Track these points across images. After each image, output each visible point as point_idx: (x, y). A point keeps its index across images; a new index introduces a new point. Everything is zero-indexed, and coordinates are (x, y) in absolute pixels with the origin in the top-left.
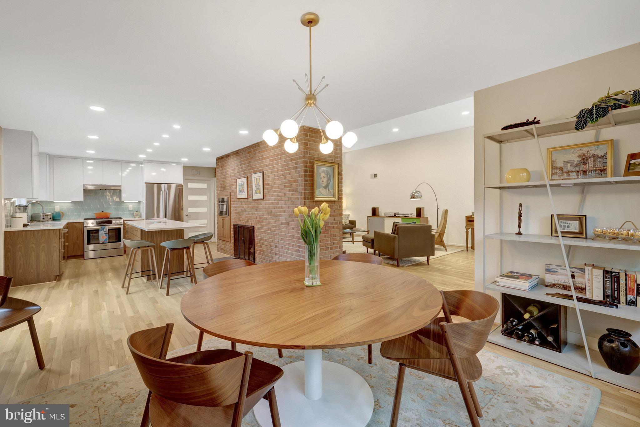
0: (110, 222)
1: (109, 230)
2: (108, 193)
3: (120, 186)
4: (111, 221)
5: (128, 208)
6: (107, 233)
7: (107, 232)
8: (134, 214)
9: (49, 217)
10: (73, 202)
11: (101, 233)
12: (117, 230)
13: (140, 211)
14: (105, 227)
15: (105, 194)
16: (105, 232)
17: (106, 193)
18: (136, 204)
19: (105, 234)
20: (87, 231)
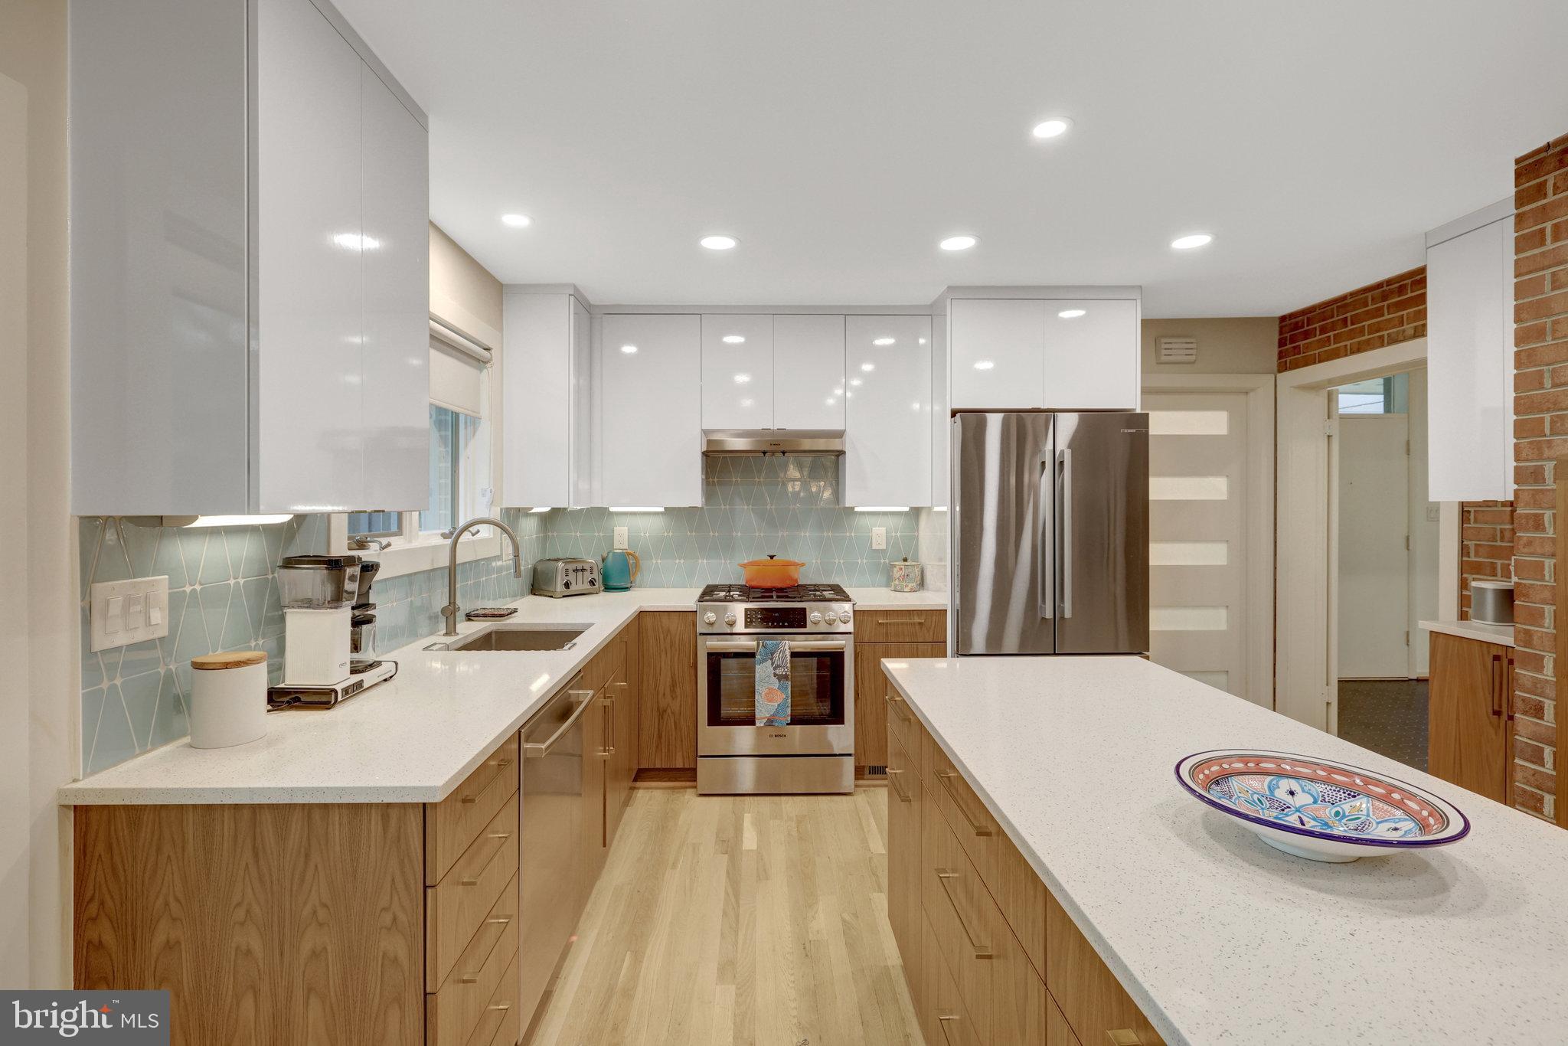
0: (796, 619)
1: (794, 655)
2: (793, 472)
3: (839, 435)
4: (804, 610)
5: (870, 539)
6: (786, 677)
7: (785, 670)
8: (896, 573)
9: (588, 577)
10: (669, 511)
11: (764, 672)
12: (828, 660)
13: (916, 558)
14: (777, 646)
15: (782, 475)
16: (778, 672)
17: (785, 468)
18: (900, 522)
19: (780, 678)
20: (710, 655)
